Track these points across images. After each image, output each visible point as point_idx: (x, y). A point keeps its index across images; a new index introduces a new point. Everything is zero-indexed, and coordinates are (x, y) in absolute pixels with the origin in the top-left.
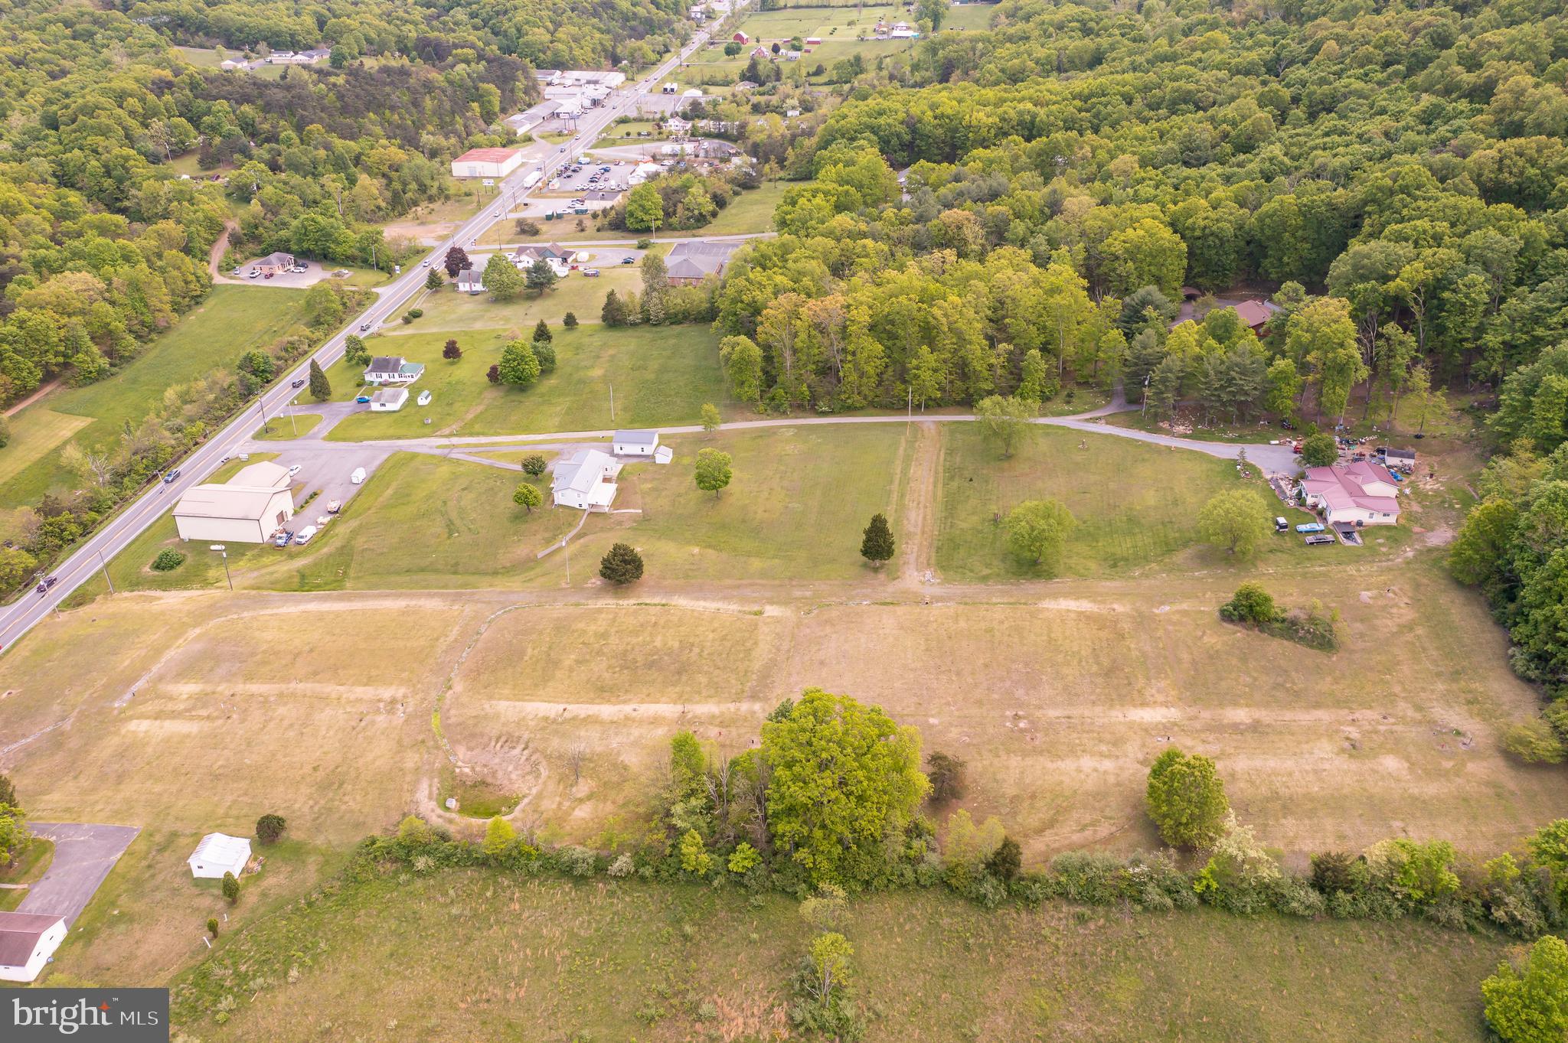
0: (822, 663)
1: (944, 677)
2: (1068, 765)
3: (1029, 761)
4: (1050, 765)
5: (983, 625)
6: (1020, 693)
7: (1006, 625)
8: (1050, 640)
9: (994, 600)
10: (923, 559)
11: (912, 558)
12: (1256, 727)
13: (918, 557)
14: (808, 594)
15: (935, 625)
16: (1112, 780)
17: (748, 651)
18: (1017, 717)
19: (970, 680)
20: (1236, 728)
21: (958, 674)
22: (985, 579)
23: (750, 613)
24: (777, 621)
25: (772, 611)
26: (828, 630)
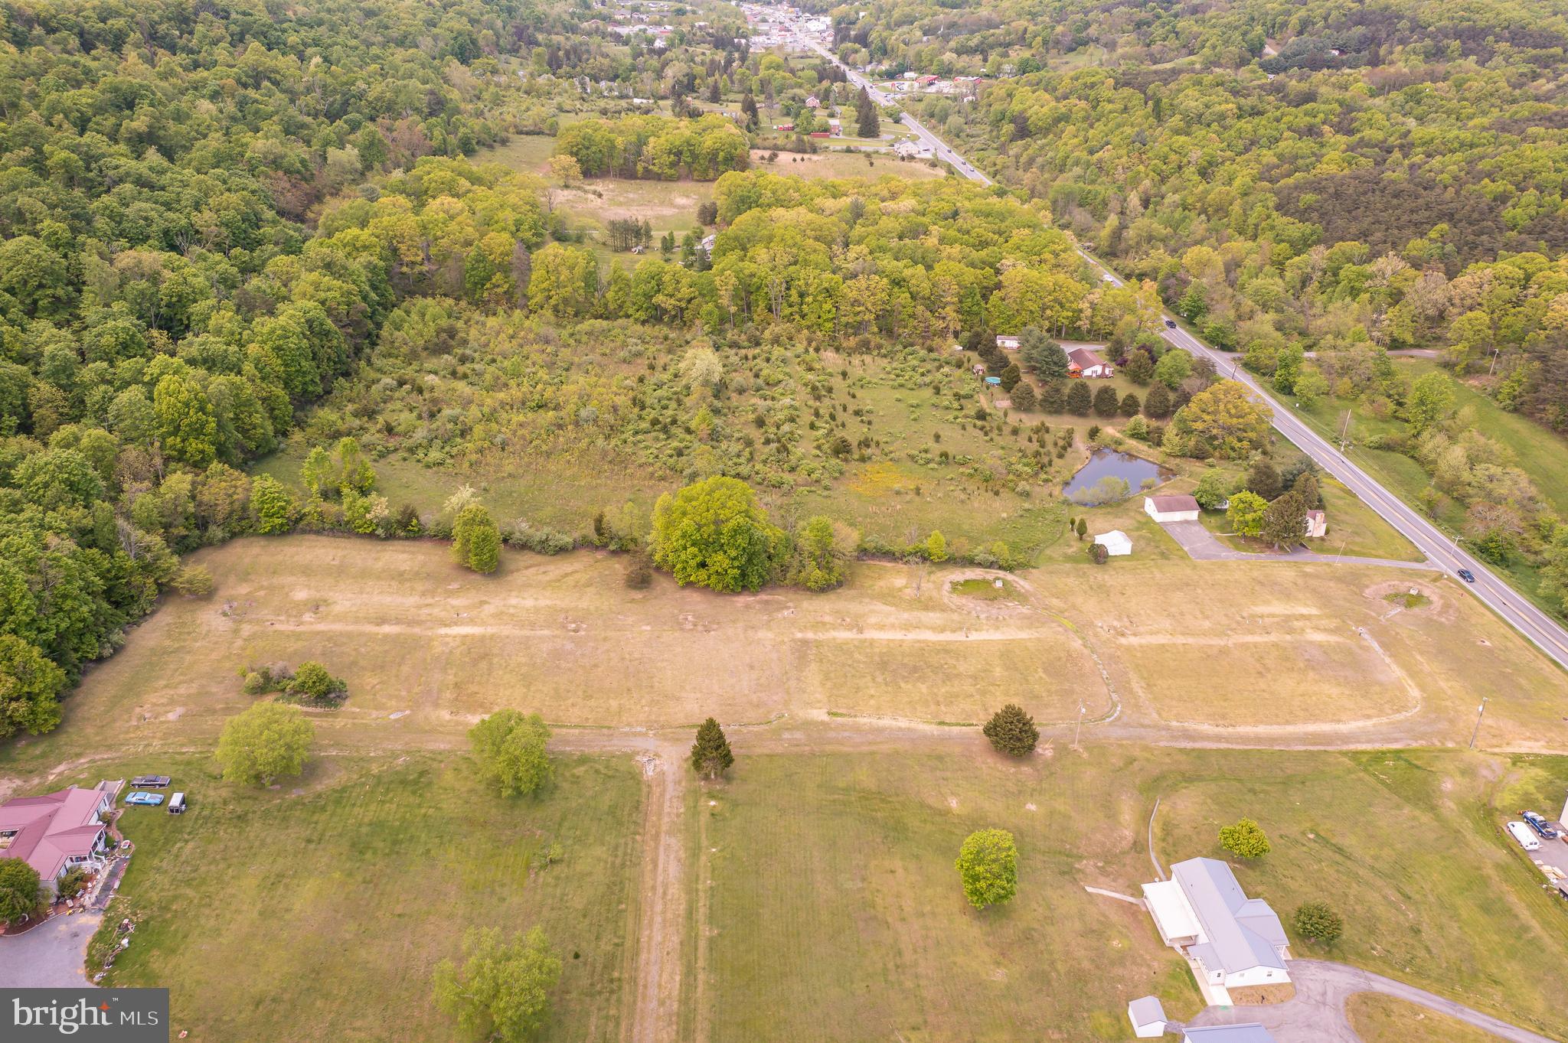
0: (752, 667)
1: (636, 655)
2: (543, 602)
3: (573, 605)
4: (558, 602)
5: (592, 703)
6: (569, 646)
7: (570, 701)
8: (528, 686)
9: (577, 731)
10: (656, 791)
11: (671, 791)
12: (382, 621)
13: (662, 795)
14: (786, 735)
15: (644, 702)
16: (514, 593)
17: (827, 678)
18: (576, 631)
19: (612, 655)
20: (398, 621)
21: (623, 659)
22: (583, 760)
23: (842, 715)
24: (809, 704)
25: (820, 715)
26: (754, 698)
